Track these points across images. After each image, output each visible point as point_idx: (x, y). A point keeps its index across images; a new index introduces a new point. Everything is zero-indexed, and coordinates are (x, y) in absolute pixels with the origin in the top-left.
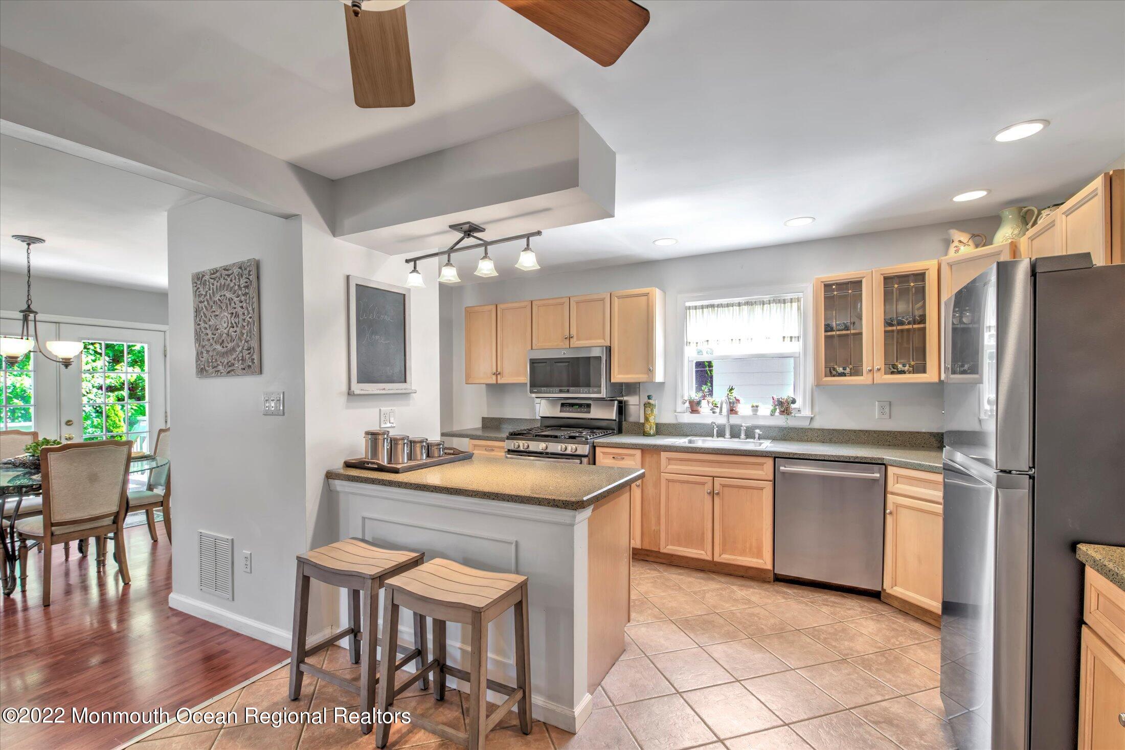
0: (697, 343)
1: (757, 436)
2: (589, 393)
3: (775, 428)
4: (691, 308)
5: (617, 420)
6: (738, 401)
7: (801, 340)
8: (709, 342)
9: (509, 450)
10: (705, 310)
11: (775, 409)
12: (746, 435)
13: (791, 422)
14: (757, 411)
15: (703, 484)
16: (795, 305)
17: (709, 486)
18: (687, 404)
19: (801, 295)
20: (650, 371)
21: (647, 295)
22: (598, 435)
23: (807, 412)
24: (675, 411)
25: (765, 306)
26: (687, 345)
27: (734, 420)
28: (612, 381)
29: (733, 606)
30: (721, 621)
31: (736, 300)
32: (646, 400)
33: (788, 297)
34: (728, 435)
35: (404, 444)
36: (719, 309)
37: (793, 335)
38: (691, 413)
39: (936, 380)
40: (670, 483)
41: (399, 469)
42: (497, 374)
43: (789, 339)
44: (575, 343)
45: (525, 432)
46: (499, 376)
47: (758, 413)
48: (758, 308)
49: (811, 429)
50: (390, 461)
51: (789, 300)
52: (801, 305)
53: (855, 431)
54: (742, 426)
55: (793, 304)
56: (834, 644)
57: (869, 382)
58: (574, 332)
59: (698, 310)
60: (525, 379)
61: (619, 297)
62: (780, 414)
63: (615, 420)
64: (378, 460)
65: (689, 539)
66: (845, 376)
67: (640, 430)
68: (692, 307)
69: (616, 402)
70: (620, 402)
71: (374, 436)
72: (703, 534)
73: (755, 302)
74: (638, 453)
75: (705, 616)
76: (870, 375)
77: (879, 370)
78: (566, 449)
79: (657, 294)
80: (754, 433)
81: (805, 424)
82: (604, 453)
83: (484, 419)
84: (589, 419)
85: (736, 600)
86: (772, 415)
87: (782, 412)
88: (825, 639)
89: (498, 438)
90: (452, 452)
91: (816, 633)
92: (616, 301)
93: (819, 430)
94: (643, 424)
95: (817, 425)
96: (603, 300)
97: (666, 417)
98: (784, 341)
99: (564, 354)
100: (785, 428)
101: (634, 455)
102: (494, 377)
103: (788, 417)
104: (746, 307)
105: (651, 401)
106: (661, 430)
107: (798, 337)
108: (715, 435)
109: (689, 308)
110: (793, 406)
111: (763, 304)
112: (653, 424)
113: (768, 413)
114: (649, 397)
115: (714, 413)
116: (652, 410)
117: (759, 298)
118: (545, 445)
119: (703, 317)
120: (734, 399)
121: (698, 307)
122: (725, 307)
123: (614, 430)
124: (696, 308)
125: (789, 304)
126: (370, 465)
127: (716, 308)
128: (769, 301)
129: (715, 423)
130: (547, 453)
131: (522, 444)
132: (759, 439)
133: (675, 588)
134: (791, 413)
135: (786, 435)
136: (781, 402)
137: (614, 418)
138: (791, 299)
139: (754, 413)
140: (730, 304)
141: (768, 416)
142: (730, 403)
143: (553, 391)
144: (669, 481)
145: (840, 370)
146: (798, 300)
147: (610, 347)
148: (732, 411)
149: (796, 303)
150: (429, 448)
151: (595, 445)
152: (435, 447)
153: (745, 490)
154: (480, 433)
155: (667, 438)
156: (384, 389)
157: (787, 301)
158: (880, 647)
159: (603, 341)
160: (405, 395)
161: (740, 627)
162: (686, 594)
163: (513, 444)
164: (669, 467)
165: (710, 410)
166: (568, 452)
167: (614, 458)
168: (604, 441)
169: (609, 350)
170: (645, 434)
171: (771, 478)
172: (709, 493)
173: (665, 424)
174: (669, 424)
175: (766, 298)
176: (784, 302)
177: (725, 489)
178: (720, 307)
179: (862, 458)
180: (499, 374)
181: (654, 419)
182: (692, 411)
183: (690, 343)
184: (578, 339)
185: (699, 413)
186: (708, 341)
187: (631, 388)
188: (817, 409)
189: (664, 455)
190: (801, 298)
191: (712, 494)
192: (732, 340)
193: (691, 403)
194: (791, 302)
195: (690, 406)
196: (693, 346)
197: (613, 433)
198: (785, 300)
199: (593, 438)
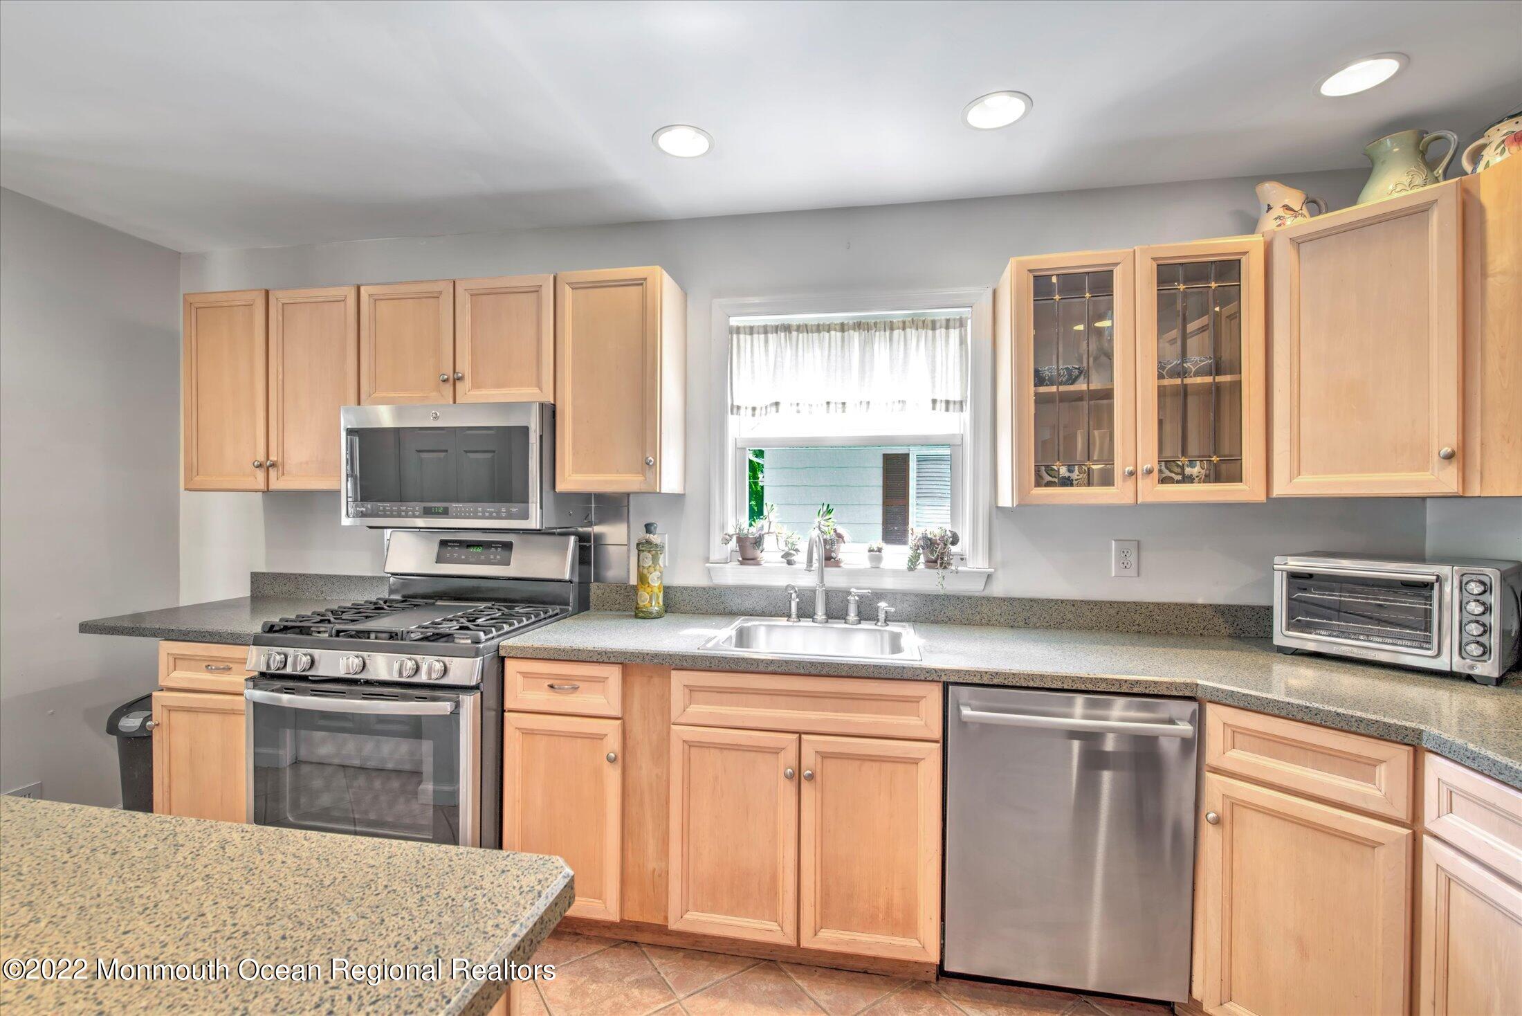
1: (882, 616)
3: (917, 595)
4: (742, 330)
5: (576, 579)
6: (840, 536)
7: (968, 408)
8: (781, 407)
10: (771, 336)
11: (917, 557)
12: (859, 614)
13: (949, 582)
14: (879, 559)
15: (776, 751)
16: (954, 334)
17: (789, 757)
18: (733, 544)
19: (966, 313)
20: (649, 465)
21: (640, 283)
22: (517, 626)
23: (979, 563)
24: (707, 560)
25: (896, 332)
26: (732, 413)
27: (834, 579)
31: (837, 318)
32: (639, 534)
33: (941, 314)
34: (819, 614)
36: (801, 335)
37: (951, 398)
38: (742, 563)
39: (1261, 497)
40: (693, 750)
42: (267, 466)
43: (944, 405)
44: (469, 392)
45: (311, 622)
46: (273, 473)
47: (882, 566)
48: (880, 342)
49: (988, 599)
51: (944, 323)
52: (966, 335)
53: (1073, 603)
54: (849, 593)
55: (951, 331)
57: (1129, 500)
58: (464, 367)
59: (755, 336)
60: (341, 479)
61: (575, 287)
62: (927, 567)
63: (571, 582)
65: (739, 888)
66: (1072, 485)
67: (628, 602)
68: (744, 327)
69: (572, 538)
70: (583, 539)
72: (774, 878)
73: (875, 324)
74: (615, 678)
76: (1130, 484)
77: (1150, 472)
78: (417, 670)
79: (667, 289)
80: (877, 609)
81: (974, 587)
82: (525, 675)
83: (255, 577)
84: (508, 578)
86: (911, 569)
87: (931, 563)
92: (567, 294)
93: (1004, 600)
94: (635, 589)
95: (999, 589)
96: (537, 290)
97: (688, 576)
98: (934, 408)
99: (438, 418)
100: (937, 597)
102: (260, 475)
103: (945, 572)
104: (856, 334)
105: (652, 537)
106: (674, 603)
107: (961, 402)
108: (794, 616)
109: (738, 330)
110: (953, 549)
111: (892, 329)
112: (656, 590)
113: (903, 564)
114: (649, 528)
115: (789, 563)
116: (655, 559)
117: (884, 316)
118: (358, 660)
119: (767, 351)
120: (832, 532)
121: (755, 329)
122: (812, 332)
123: (569, 605)
124: (751, 330)
125: (943, 330)
127: (794, 334)
128: (904, 323)
129: (793, 588)
131: (297, 658)
132: (887, 620)
134: (949, 564)
135: (938, 611)
136: (930, 539)
137: (567, 577)
138: (948, 321)
139: (874, 564)
140: (823, 325)
141: (903, 571)
142: (825, 541)
144: (689, 744)
145: (1063, 471)
146: (961, 323)
147: (554, 405)
148: (830, 559)
149: (957, 331)
151: (502, 653)
153: (876, 765)
155: (687, 627)
157: (938, 325)
159: (536, 390)
164: (693, 709)
165: (784, 557)
166: (423, 678)
167: (551, 686)
168: (534, 641)
169: (550, 414)
170: (637, 617)
171: (938, 734)
172: (790, 777)
173: (686, 589)
174: (695, 589)
175: (898, 314)
176: (934, 326)
177: (828, 762)
178: (802, 332)
180: (274, 466)
181: (660, 578)
182: (743, 559)
183: (738, 408)
184: (476, 385)
185: (758, 564)
187: (612, 506)
188: (998, 556)
189: (679, 679)
190: (967, 318)
191: (797, 777)
192: (828, 403)
193: (741, 540)
194: (947, 328)
195: (740, 546)
196: (746, 414)
197: (562, 611)
198: (934, 322)
199: (499, 636)
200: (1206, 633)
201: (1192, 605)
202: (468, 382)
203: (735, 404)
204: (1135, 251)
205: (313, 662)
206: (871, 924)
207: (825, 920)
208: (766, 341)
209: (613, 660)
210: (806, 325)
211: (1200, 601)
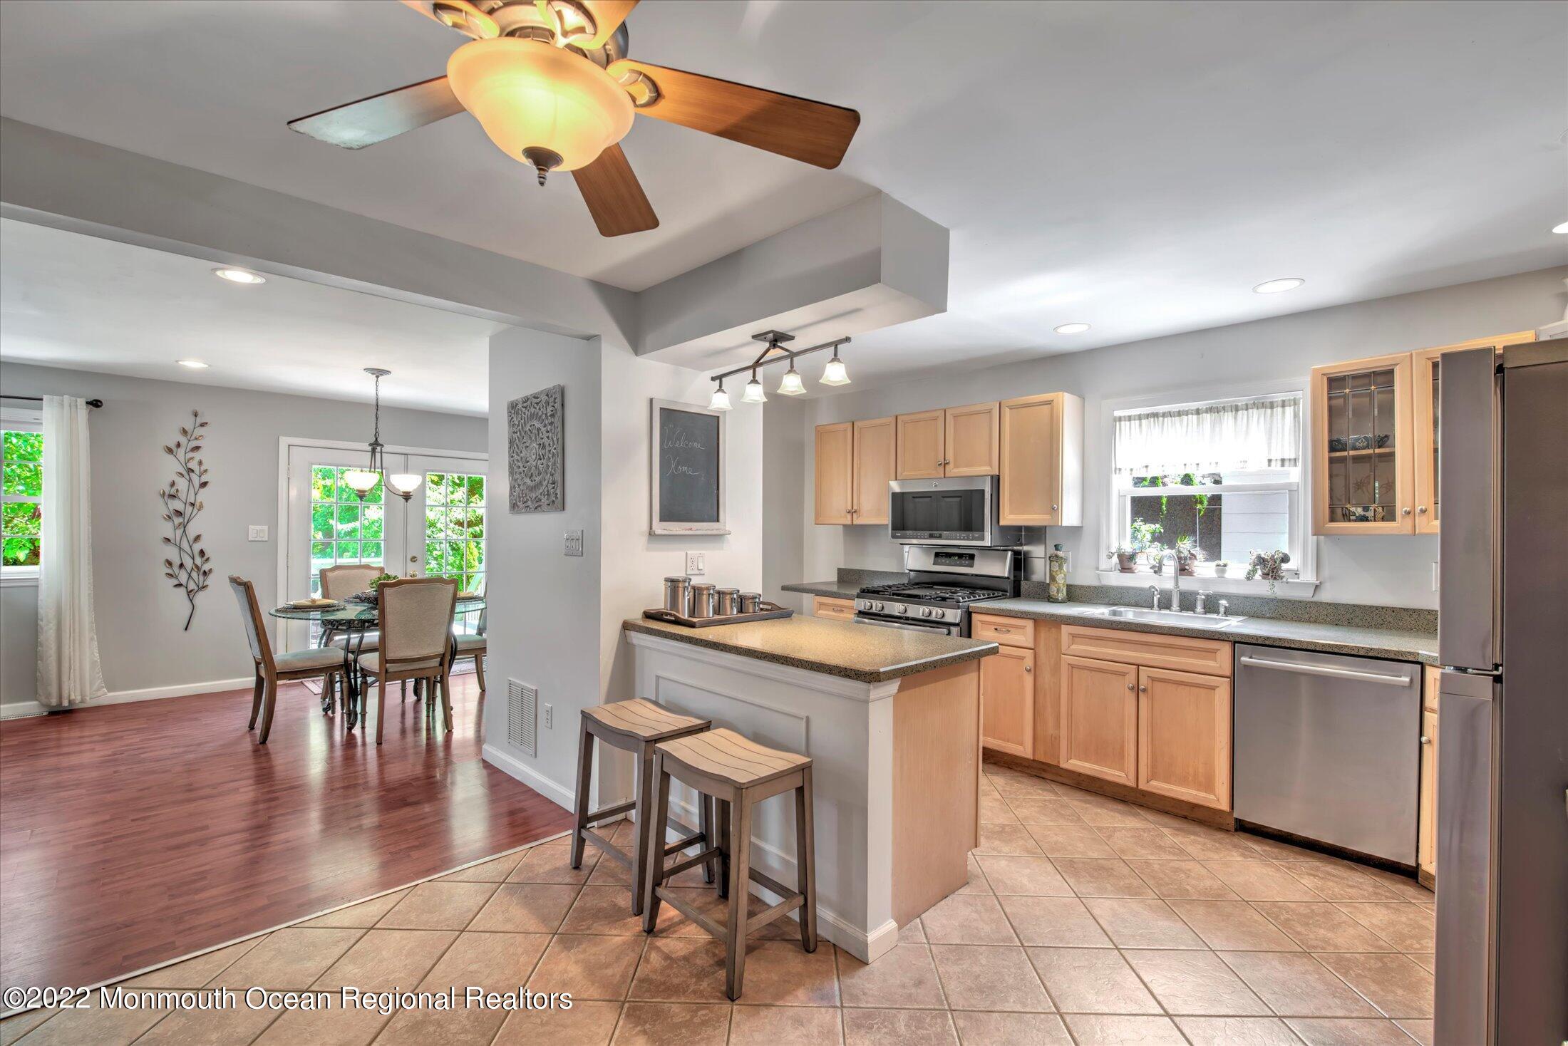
1: (1222, 610)
2: (968, 539)
4: (1123, 419)
5: (1012, 578)
6: (1193, 555)
7: (1300, 463)
8: (1149, 468)
9: (860, 612)
10: (1144, 421)
11: (1254, 571)
12: (1204, 608)
13: (1279, 590)
14: (1223, 572)
15: (1123, 674)
16: (1289, 411)
17: (1132, 677)
18: (1115, 559)
19: (1296, 394)
20: (1054, 508)
21: (1050, 403)
22: (978, 598)
23: (1309, 577)
24: (1097, 568)
25: (1240, 413)
26: (1115, 473)
27: (1186, 584)
28: (1002, 523)
29: (1152, 854)
30: (1126, 871)
31: (1194, 405)
32: (1051, 551)
33: (1279, 397)
34: (1175, 606)
35: (709, 594)
36: (1166, 419)
37: (1286, 457)
38: (1121, 572)
40: (1074, 670)
41: (695, 623)
42: (852, 512)
43: (1279, 463)
44: (952, 471)
45: (881, 589)
46: (855, 515)
47: (1227, 575)
48: (1228, 418)
49: (1316, 603)
50: (692, 614)
51: (1280, 403)
52: (1299, 411)
53: (1393, 610)
54: (1198, 594)
55: (1287, 409)
56: (1299, 929)
57: (1410, 530)
58: (950, 457)
59: (1133, 422)
60: (886, 519)
61: (1011, 408)
62: (1263, 578)
63: (1008, 578)
64: (678, 612)
65: (1099, 750)
66: (1367, 520)
67: (1043, 594)
68: (1124, 417)
69: (1010, 553)
70: (1016, 553)
71: (673, 583)
72: (1122, 747)
73: (1224, 408)
74: (1029, 625)
75: (1102, 861)
76: (1409, 521)
77: (1423, 511)
78: (930, 614)
79: (1067, 403)
80: (1218, 605)
81: (1305, 594)
82: (984, 622)
83: (839, 570)
84: (972, 575)
85: (1160, 847)
86: (1248, 578)
87: (1265, 575)
88: (1288, 920)
89: (848, 595)
90: (769, 607)
91: (1275, 910)
92: (1007, 413)
93: (1330, 604)
94: (1049, 584)
95: (1326, 596)
96: (990, 412)
97: (1085, 578)
98: (1270, 465)
99: (936, 486)
100: (1270, 599)
101: (1023, 627)
102: (849, 516)
103: (1276, 583)
104: (1209, 415)
105: (1060, 554)
106: (1074, 594)
107: (1295, 460)
108: (1156, 606)
109: (1120, 419)
110: (1284, 566)
111: (1237, 410)
112: (1061, 585)
113: (1242, 575)
114: (1057, 547)
115: (1156, 573)
116: (1060, 566)
117: (1230, 402)
118: (903, 607)
119: (1141, 431)
121: (1132, 417)
122: (1174, 416)
123: (1006, 591)
124: (1130, 418)
125: (1280, 409)
126: (669, 617)
127: (1161, 419)
128: (1247, 405)
129: (1154, 588)
130: (907, 619)
131: (876, 605)
132: (1224, 613)
133: (1070, 818)
134: (1280, 576)
136: (1265, 559)
137: (1006, 575)
138: (1284, 401)
139: (1220, 575)
140: (1183, 411)
141: (1241, 580)
142: (1180, 558)
143: (924, 536)
144: (1072, 666)
145: (1359, 511)
146: (1295, 402)
147: (998, 477)
148: (1182, 570)
149: (1291, 409)
150: (742, 602)
151: (970, 610)
152: (750, 601)
153: (1187, 688)
154: (834, 588)
155: (1078, 607)
156: (691, 529)
157: (1275, 405)
158: (1381, 947)
159: (988, 468)
160: (718, 537)
161: (1151, 883)
162: (1084, 829)
163: (863, 604)
164: (1074, 647)
165: (1151, 568)
166: (933, 617)
167: (996, 629)
168: (989, 607)
169: (996, 481)
170: (1050, 599)
171: (1228, 672)
172: (1132, 689)
173: (1083, 587)
174: (1089, 587)
175: (1242, 401)
176: (1272, 406)
177: (1157, 684)
178: (1167, 416)
179: (1379, 651)
180: (855, 512)
181: (1065, 578)
182: (1123, 569)
183: (1120, 470)
184: (956, 466)
185: (1133, 572)
186: (1147, 467)
187: (1035, 534)
188: (1326, 572)
189: (1066, 629)
190: (1300, 398)
191: (1137, 690)
192: (1185, 465)
193: (1121, 556)
194: (1285, 407)
195: (1120, 561)
196: (1126, 473)
197: (1003, 595)
198: (1272, 403)
199: (969, 601)
202: (951, 465)
203: (1118, 467)
204: (1412, 354)
205: (883, 608)
206: (1183, 781)
207: (1153, 776)
208: (1140, 425)
209: (1029, 616)
210: (1170, 412)
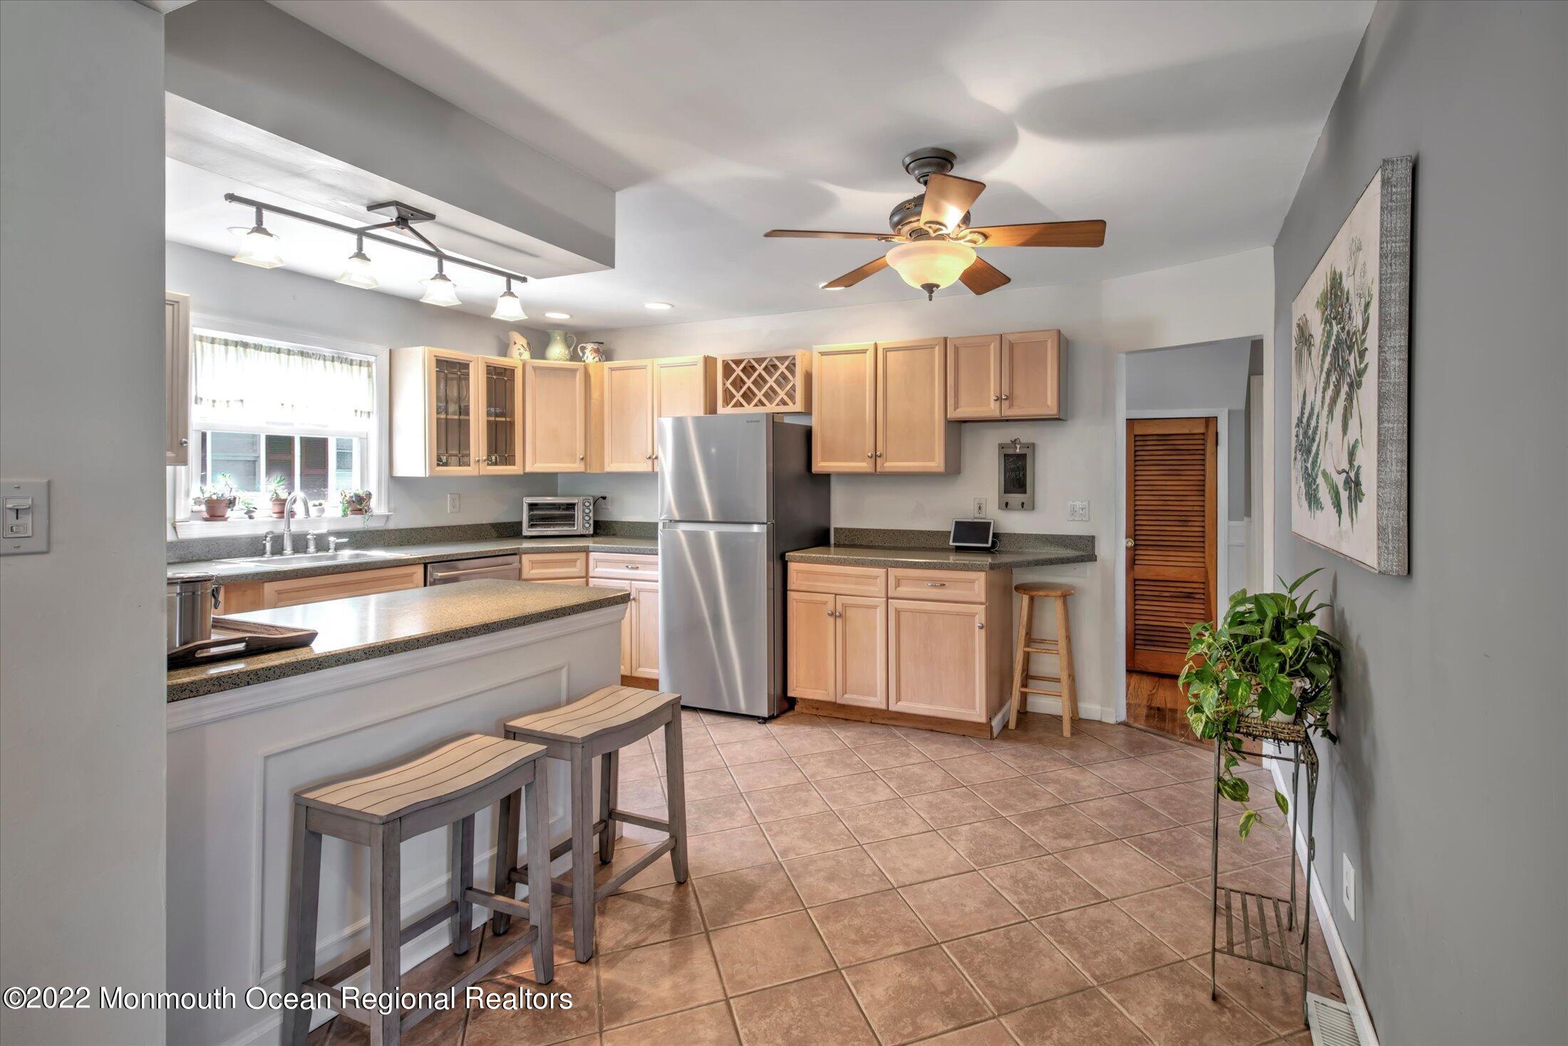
0: (214, 401)
1: (332, 546)
4: (205, 339)
7: (373, 418)
10: (231, 348)
11: (347, 509)
12: (316, 547)
14: (323, 511)
16: (364, 369)
18: (204, 507)
19: (372, 359)
23: (383, 510)
25: (327, 363)
26: (196, 403)
31: (284, 345)
33: (357, 357)
34: (288, 549)
37: (363, 410)
38: (210, 520)
43: (367, 414)
47: (327, 514)
48: (317, 364)
49: (388, 530)
51: (358, 362)
52: (372, 372)
53: (432, 529)
54: (308, 534)
62: (356, 514)
68: (207, 338)
73: (313, 355)
80: (328, 543)
81: (380, 524)
86: (344, 516)
93: (396, 530)
98: (356, 415)
103: (365, 517)
104: (299, 358)
108: (268, 553)
111: (324, 359)
113: (339, 513)
115: (251, 517)
117: (314, 350)
119: (228, 359)
125: (358, 367)
128: (333, 357)
129: (261, 533)
134: (369, 512)
135: (360, 539)
136: (351, 498)
138: (361, 361)
139: (319, 515)
141: (339, 517)
146: (369, 365)
149: (366, 369)
157: (354, 363)
165: (246, 513)
175: (328, 352)
176: (351, 363)
182: (211, 516)
185: (226, 519)
186: (242, 401)
188: (393, 505)
190: (372, 362)
194: (360, 365)
195: (207, 508)
196: (206, 404)
198: (352, 360)
200: (487, 537)
201: (482, 525)
203: (198, 396)
204: (477, 356)
208: (227, 352)
211: (484, 522)
